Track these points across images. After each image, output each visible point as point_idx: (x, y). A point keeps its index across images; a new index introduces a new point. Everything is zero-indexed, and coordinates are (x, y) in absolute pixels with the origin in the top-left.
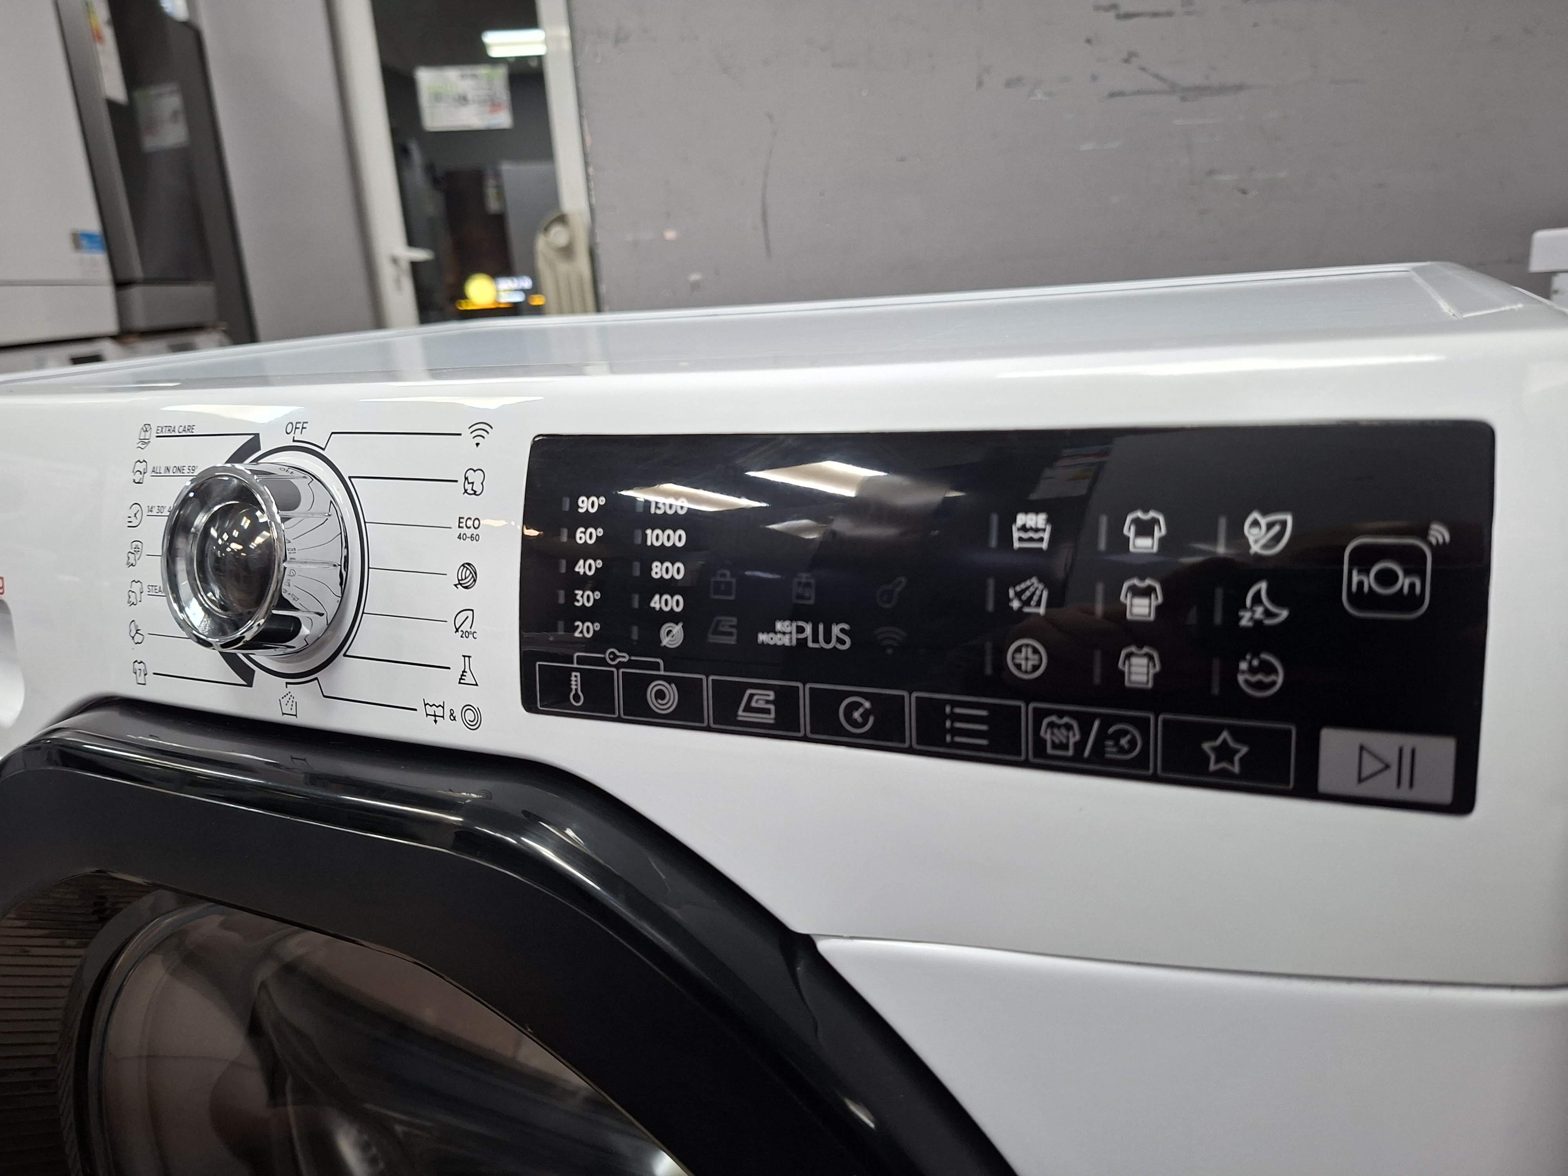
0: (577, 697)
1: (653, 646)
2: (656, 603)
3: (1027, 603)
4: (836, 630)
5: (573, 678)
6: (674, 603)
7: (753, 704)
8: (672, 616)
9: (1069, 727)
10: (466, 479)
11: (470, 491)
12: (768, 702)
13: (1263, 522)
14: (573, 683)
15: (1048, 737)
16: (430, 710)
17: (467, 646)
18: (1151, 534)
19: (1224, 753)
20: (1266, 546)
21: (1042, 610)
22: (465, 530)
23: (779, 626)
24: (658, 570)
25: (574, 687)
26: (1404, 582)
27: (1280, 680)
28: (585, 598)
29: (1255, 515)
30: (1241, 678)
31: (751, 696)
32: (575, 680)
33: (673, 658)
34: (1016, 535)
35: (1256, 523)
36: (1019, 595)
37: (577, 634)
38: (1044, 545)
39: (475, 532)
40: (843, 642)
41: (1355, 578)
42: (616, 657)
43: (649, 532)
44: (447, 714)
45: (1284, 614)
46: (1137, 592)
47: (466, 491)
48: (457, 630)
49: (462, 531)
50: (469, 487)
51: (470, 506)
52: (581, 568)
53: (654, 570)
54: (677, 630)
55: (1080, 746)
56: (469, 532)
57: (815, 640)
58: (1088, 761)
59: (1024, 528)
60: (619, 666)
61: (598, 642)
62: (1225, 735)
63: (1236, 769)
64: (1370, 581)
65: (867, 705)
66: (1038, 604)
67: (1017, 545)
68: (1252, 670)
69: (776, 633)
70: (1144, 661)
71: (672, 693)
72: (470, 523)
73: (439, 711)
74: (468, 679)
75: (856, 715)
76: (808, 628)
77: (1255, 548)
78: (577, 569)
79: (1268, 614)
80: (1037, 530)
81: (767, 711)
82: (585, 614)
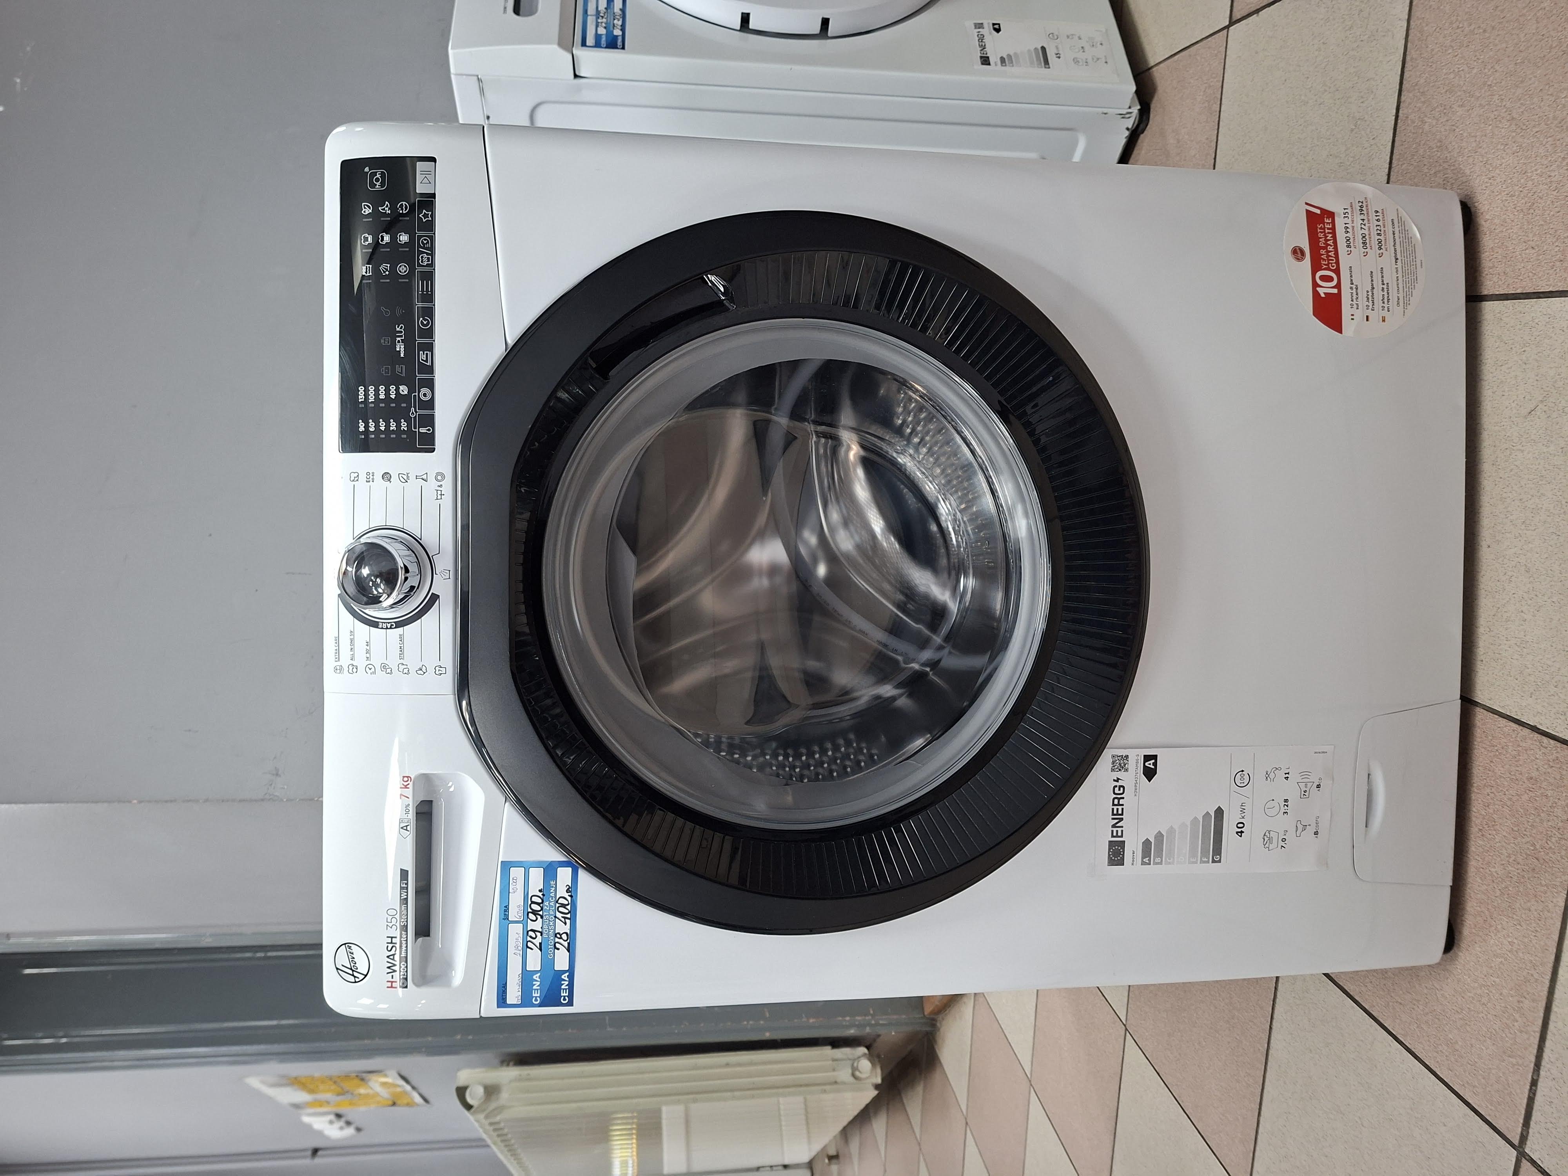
0: (429, 430)
1: (406, 398)
2: (393, 397)
3: (387, 270)
4: (398, 329)
5: (422, 431)
6: (393, 388)
7: (425, 359)
8: (397, 390)
9: (422, 257)
10: (353, 481)
11: (357, 478)
12: (424, 354)
13: (364, 210)
14: (423, 431)
15: (426, 263)
16: (439, 497)
17: (412, 477)
18: (368, 237)
19: (426, 216)
20: (370, 209)
21: (389, 265)
22: (371, 479)
23: (398, 349)
24: (382, 396)
25: (425, 431)
26: (378, 176)
27: (404, 203)
28: (393, 427)
29: (362, 212)
30: (404, 212)
31: (422, 360)
32: (423, 430)
33: (411, 390)
34: (368, 274)
35: (365, 212)
36: (384, 272)
37: (406, 429)
38: (371, 266)
39: (371, 474)
40: (402, 327)
41: (377, 187)
42: (413, 413)
43: (370, 401)
44: (439, 488)
45: (387, 202)
46: (382, 240)
47: (357, 480)
48: (407, 481)
49: (371, 480)
50: (356, 479)
51: (363, 477)
52: (383, 428)
53: (382, 398)
54: (401, 387)
55: (427, 254)
56: (371, 477)
57: (401, 336)
58: (432, 252)
59: (366, 273)
60: (416, 412)
61: (408, 420)
62: (420, 216)
63: (430, 213)
64: (378, 184)
65: (421, 319)
66: (387, 266)
67: (371, 274)
68: (402, 210)
69: (400, 351)
70: (401, 237)
71: (424, 390)
72: (368, 477)
73: (439, 492)
74: (425, 477)
75: (425, 323)
76: (398, 339)
77: (371, 211)
78: (383, 430)
79: (387, 206)
80: (367, 269)
81: (427, 354)
82: (398, 426)
